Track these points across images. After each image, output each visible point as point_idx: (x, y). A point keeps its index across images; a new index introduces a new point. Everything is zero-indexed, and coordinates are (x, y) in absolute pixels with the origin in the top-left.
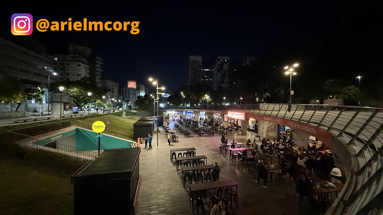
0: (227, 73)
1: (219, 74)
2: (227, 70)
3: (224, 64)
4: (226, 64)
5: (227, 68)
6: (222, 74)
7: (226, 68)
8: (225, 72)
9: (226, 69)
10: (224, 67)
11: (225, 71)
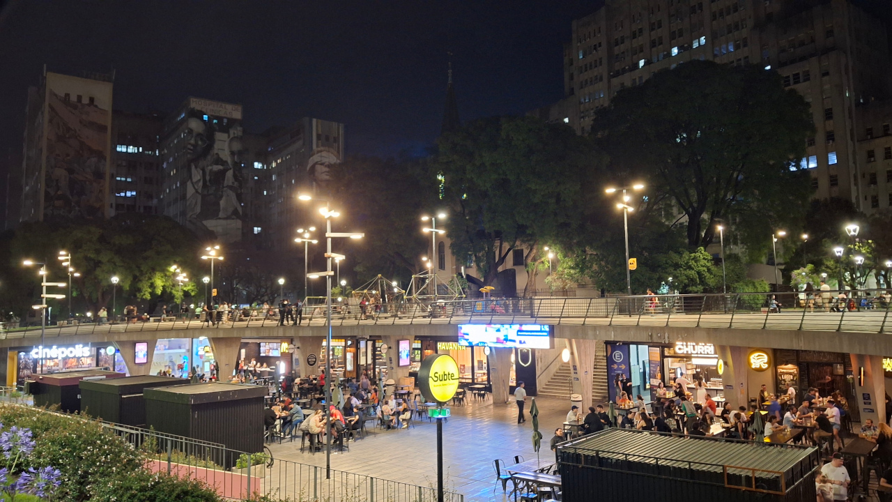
0: (230, 174)
1: (197, 175)
2: (229, 161)
3: (220, 136)
4: (226, 135)
5: (233, 153)
6: (208, 178)
7: (227, 152)
8: (221, 167)
9: (226, 155)
10: (216, 146)
11: (223, 163)
